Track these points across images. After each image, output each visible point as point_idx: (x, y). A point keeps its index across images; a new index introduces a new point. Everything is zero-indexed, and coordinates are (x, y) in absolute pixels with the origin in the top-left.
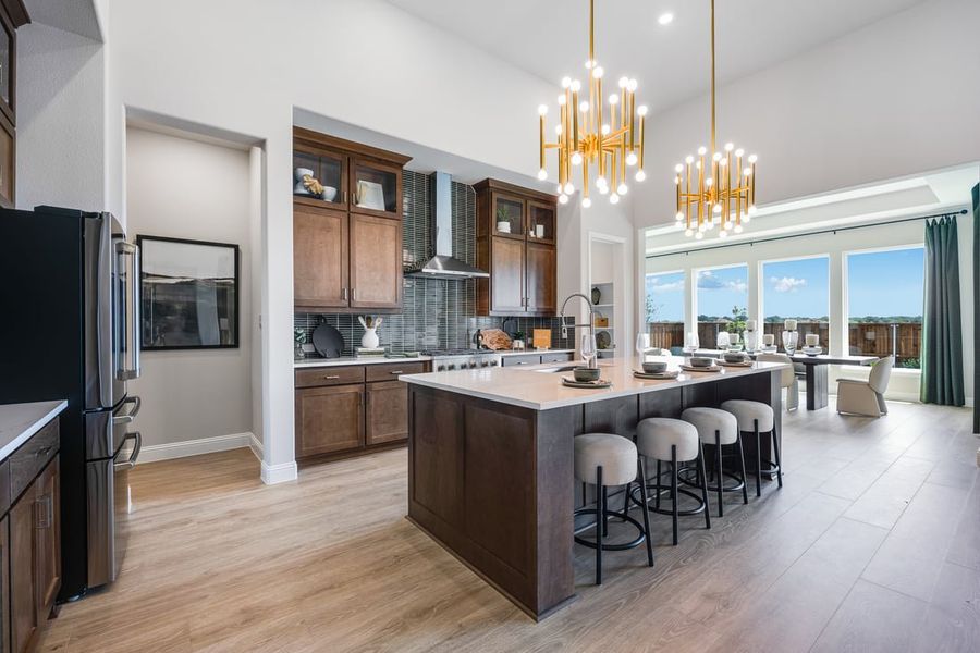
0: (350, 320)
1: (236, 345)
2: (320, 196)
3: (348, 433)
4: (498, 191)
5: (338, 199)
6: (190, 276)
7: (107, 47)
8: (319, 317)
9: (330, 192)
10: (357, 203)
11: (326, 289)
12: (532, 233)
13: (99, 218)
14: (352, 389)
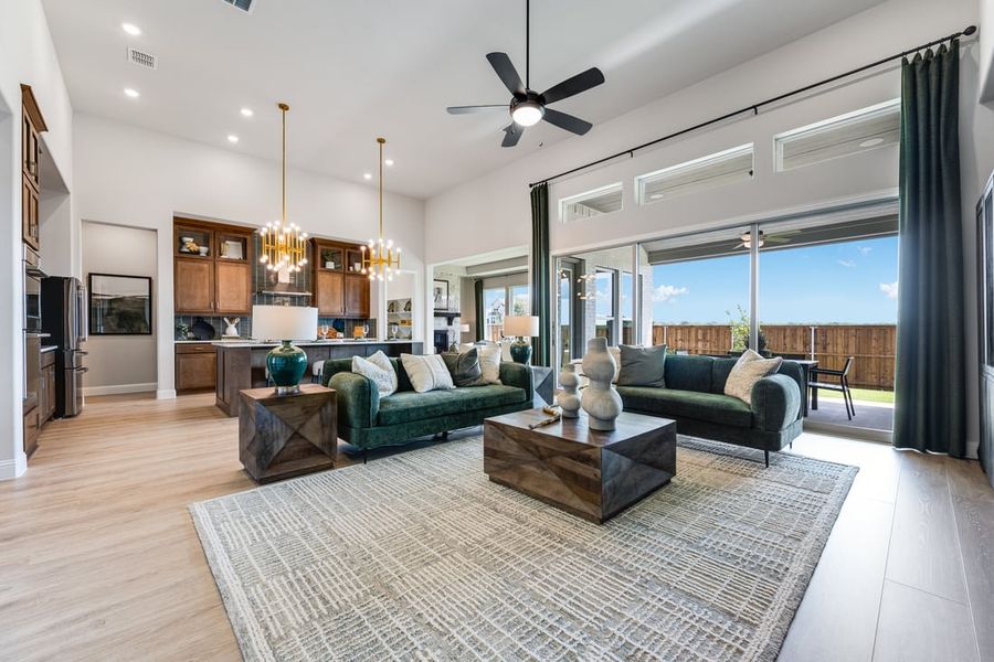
0: (219, 319)
1: (150, 333)
2: (198, 253)
3: (209, 378)
4: (321, 244)
5: (208, 254)
6: (121, 295)
7: (71, 195)
8: (199, 318)
9: (203, 250)
10: (221, 254)
11: (199, 303)
12: (351, 268)
13: (69, 280)
14: (212, 356)
